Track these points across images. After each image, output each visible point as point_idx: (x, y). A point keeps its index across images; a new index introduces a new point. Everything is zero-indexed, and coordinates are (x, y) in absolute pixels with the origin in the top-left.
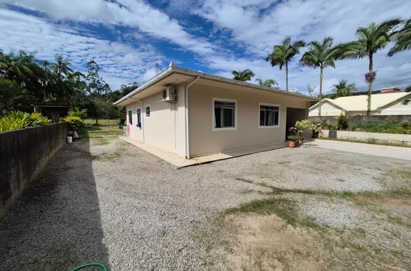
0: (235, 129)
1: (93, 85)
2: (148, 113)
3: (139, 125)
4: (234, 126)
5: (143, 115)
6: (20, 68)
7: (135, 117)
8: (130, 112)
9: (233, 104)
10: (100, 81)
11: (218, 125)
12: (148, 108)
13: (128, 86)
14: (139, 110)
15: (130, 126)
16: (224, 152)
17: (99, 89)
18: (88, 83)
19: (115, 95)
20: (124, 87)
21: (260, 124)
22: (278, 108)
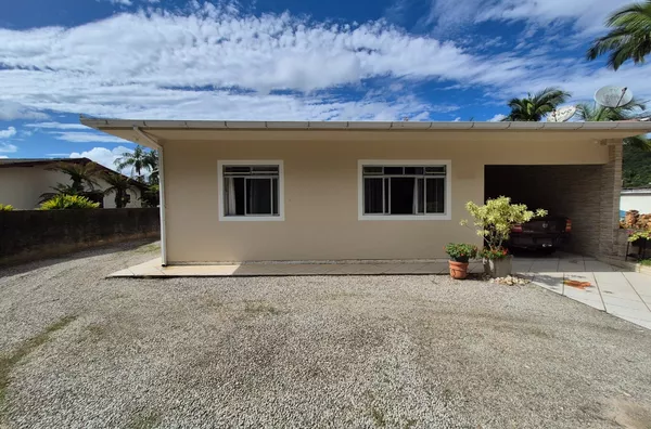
4: (275, 212)
9: (275, 168)
21: (367, 211)
22: (442, 169)
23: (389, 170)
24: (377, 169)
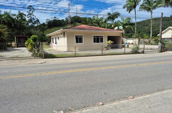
0: (83, 43)
1: (30, 21)
2: (59, 39)
3: (56, 43)
4: (82, 42)
5: (57, 39)
6: (6, 19)
7: (54, 40)
8: (53, 38)
9: (82, 36)
10: (35, 18)
11: (77, 42)
12: (58, 37)
13: (51, 19)
14: (56, 38)
15: (53, 44)
16: (78, 50)
17: (34, 23)
18: (27, 19)
19: (42, 26)
20: (48, 20)
21: (94, 42)
22: (103, 36)
23: (96, 36)
24: (95, 36)
